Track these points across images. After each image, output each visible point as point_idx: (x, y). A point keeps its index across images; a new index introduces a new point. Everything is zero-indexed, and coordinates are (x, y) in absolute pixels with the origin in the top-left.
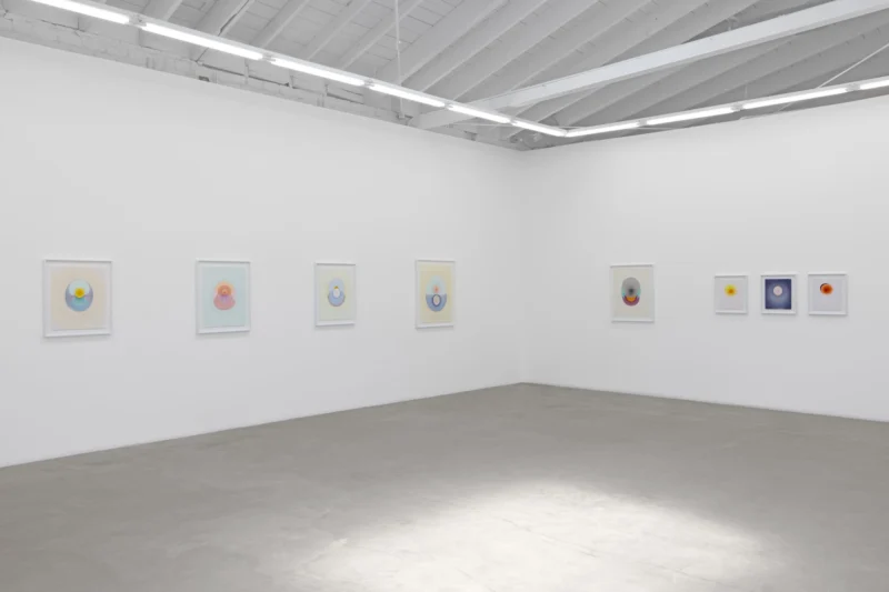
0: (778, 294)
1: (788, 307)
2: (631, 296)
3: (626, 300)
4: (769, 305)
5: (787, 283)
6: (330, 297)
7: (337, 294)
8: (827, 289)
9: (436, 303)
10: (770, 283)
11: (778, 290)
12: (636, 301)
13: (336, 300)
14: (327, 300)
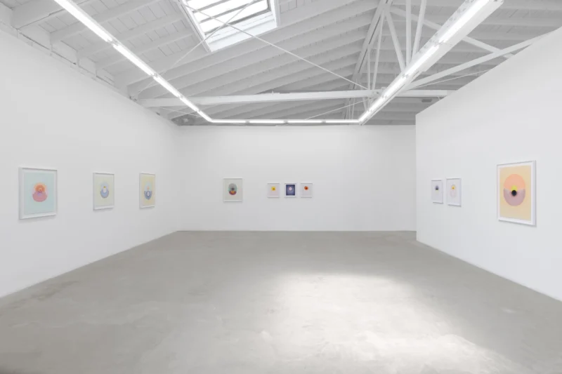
0: (290, 190)
1: (294, 194)
2: (233, 191)
3: (231, 193)
4: (287, 194)
5: (293, 186)
6: (102, 192)
7: (105, 191)
8: (306, 188)
9: (148, 195)
10: (288, 186)
11: (290, 189)
12: (235, 193)
13: (105, 194)
14: (99, 195)
